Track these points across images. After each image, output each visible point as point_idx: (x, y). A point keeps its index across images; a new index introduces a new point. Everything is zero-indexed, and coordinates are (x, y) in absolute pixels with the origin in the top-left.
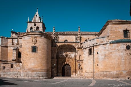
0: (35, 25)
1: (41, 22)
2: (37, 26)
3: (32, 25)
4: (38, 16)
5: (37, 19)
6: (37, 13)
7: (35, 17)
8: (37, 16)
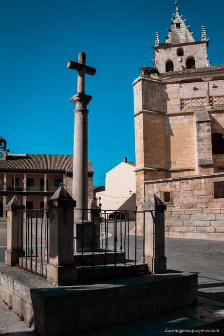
0: (180, 53)
1: (198, 42)
2: (186, 55)
3: (171, 54)
4: (183, 25)
5: (183, 34)
6: (178, 18)
7: (174, 28)
8: (178, 25)
